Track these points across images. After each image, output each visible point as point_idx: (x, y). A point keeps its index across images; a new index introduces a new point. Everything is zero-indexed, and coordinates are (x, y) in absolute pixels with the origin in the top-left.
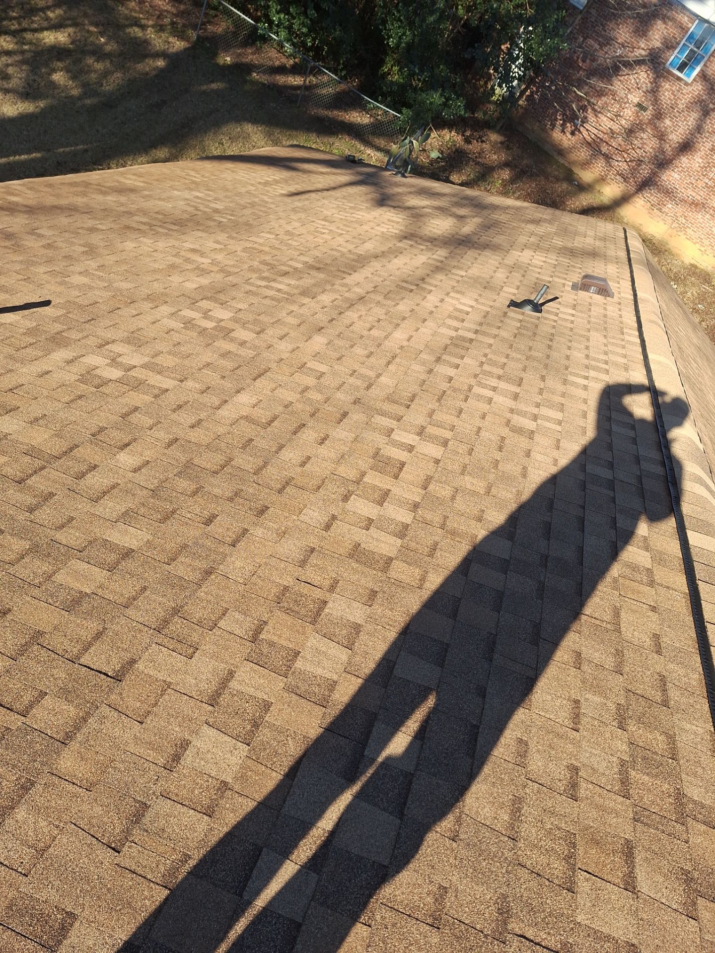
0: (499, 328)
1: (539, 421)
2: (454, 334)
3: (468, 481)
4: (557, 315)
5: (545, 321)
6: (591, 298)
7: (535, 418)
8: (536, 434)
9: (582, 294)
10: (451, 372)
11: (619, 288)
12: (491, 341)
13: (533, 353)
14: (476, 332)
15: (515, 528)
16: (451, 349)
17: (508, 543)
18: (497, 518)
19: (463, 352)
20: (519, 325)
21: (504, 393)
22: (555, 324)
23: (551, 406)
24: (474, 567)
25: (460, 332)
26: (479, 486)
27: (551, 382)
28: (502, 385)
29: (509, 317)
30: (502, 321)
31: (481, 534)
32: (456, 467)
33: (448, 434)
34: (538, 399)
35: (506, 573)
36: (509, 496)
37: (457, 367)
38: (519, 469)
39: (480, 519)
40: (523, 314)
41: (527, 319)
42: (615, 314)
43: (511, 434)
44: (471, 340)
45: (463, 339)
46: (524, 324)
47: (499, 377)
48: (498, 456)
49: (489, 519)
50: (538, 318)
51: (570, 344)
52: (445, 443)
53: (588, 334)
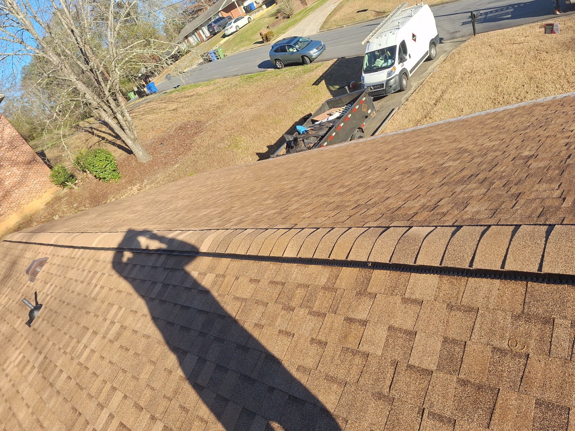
0: (43, 336)
1: (116, 321)
2: (36, 370)
3: (144, 376)
4: (47, 295)
5: (49, 304)
6: (43, 271)
7: (113, 323)
8: (124, 324)
9: (38, 276)
10: (64, 376)
11: (43, 253)
12: (51, 343)
13: (68, 316)
14: (40, 353)
15: (180, 349)
16: (46, 374)
17: (189, 355)
18: (172, 359)
19: (52, 365)
20: (46, 322)
21: (91, 340)
22: (53, 298)
23: (107, 311)
24: (199, 381)
25: (36, 365)
26: (149, 368)
27: (92, 308)
28: (84, 341)
29: (38, 328)
30: (39, 333)
31: (180, 372)
32: (132, 384)
33: (108, 386)
34: (101, 319)
35: (206, 360)
36: (159, 349)
37: (61, 371)
38: (143, 340)
39: (170, 372)
40: (39, 317)
41: (43, 315)
42: (60, 259)
43: (119, 341)
44: (45, 357)
45: (42, 363)
46: (46, 318)
47: (78, 342)
48: (131, 352)
49: (171, 365)
50: (46, 308)
51: (70, 291)
52: (114, 389)
53: (67, 278)
